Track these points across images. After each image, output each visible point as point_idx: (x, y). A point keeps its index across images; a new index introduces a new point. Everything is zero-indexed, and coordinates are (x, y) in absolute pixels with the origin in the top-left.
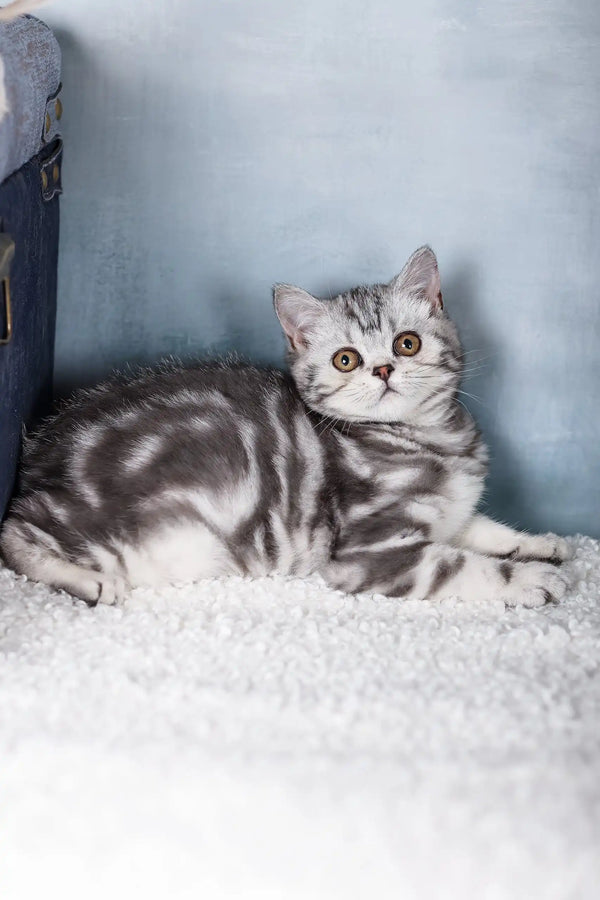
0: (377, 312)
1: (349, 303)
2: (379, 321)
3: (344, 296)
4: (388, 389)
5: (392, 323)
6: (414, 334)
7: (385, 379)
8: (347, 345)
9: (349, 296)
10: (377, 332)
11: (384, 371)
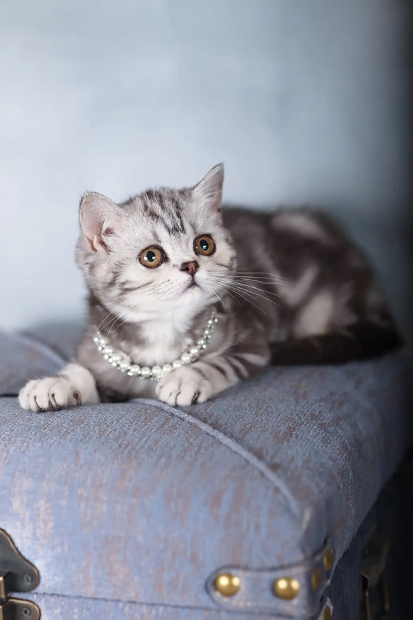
0: (179, 215)
1: (149, 203)
2: (182, 225)
3: (142, 197)
4: (193, 284)
5: (193, 226)
6: (209, 236)
7: (193, 274)
8: (154, 242)
9: (147, 198)
10: (182, 235)
11: (192, 266)
